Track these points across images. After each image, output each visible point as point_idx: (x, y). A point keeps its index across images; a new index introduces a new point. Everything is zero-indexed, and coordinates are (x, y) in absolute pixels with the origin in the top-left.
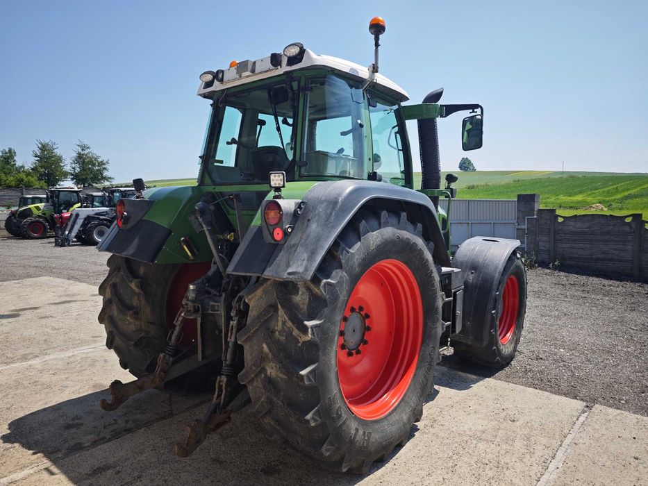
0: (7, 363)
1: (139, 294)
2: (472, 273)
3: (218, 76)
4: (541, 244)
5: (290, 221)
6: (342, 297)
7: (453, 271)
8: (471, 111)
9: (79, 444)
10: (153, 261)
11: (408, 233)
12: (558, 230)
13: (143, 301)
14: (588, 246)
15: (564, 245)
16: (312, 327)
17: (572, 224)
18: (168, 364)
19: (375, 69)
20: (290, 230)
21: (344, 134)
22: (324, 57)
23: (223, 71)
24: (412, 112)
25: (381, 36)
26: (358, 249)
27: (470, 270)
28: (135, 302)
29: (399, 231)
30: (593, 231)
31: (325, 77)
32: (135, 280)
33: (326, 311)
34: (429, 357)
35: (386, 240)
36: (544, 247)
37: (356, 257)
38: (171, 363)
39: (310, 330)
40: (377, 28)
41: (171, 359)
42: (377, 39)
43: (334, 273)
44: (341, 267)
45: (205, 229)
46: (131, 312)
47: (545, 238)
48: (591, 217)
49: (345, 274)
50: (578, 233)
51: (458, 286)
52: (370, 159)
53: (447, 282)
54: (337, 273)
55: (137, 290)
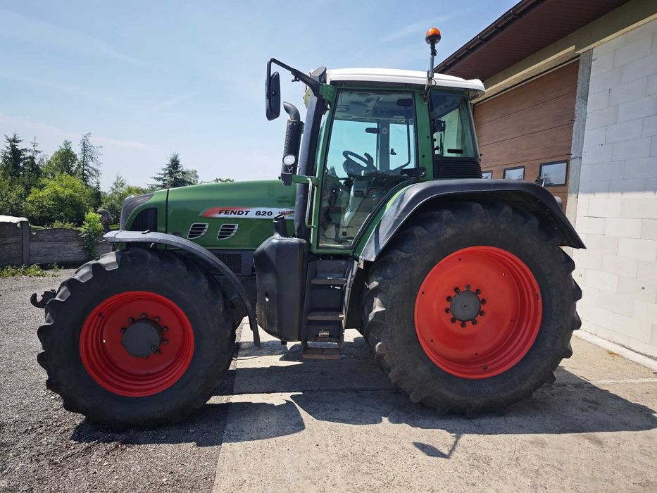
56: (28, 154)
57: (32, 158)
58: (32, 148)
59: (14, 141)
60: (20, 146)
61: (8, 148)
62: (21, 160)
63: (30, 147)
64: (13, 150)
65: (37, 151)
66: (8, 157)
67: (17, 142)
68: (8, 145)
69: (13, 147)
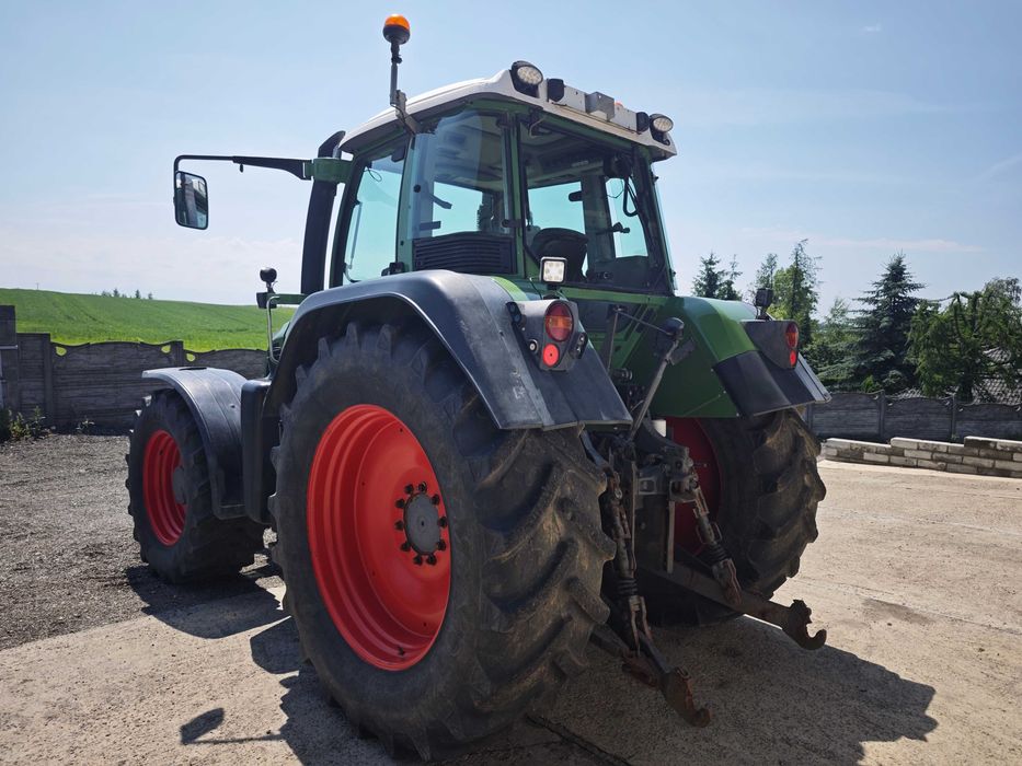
4: (25, 394)
12: (58, 368)
14: (110, 391)
15: (71, 393)
17: (82, 356)
30: (118, 367)
36: (33, 399)
47: (33, 384)
48: (112, 347)
50: (93, 371)
56: (726, 278)
57: (729, 283)
58: (731, 270)
59: (711, 263)
60: (716, 269)
61: (703, 273)
62: (716, 287)
63: (729, 269)
64: (708, 275)
65: (735, 274)
66: (701, 285)
67: (714, 264)
68: (704, 268)
69: (709, 270)
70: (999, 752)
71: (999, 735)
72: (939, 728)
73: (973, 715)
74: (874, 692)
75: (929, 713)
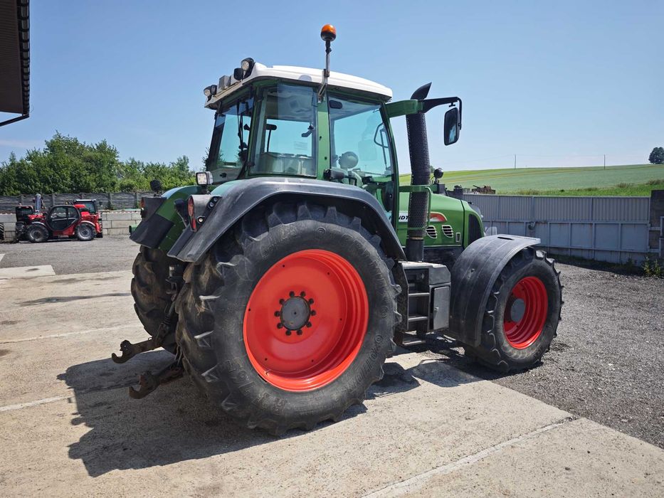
0: (97, 328)
1: (152, 274)
2: (472, 271)
3: (212, 90)
5: (203, 212)
6: (242, 279)
7: (432, 267)
8: (450, 104)
9: (101, 386)
10: (156, 247)
11: (338, 226)
13: (154, 280)
16: (205, 301)
18: (165, 332)
19: (326, 74)
20: (201, 220)
21: (305, 135)
22: (276, 67)
23: (216, 87)
24: (397, 109)
25: (331, 43)
26: (264, 239)
27: (471, 268)
28: (148, 281)
29: (323, 224)
31: (276, 86)
32: (147, 263)
33: (223, 289)
34: (374, 344)
35: (304, 232)
37: (262, 245)
38: (167, 332)
39: (203, 303)
40: (328, 35)
41: (168, 328)
42: (328, 45)
43: (234, 258)
44: (241, 252)
45: (183, 221)
46: (143, 288)
49: (247, 259)
51: (440, 282)
52: (326, 158)
53: (423, 276)
54: (238, 257)
55: (149, 271)
70: (27, 464)
71: (32, 473)
72: (67, 456)
73: (55, 475)
74: (120, 453)
75: (80, 461)
